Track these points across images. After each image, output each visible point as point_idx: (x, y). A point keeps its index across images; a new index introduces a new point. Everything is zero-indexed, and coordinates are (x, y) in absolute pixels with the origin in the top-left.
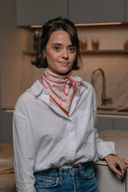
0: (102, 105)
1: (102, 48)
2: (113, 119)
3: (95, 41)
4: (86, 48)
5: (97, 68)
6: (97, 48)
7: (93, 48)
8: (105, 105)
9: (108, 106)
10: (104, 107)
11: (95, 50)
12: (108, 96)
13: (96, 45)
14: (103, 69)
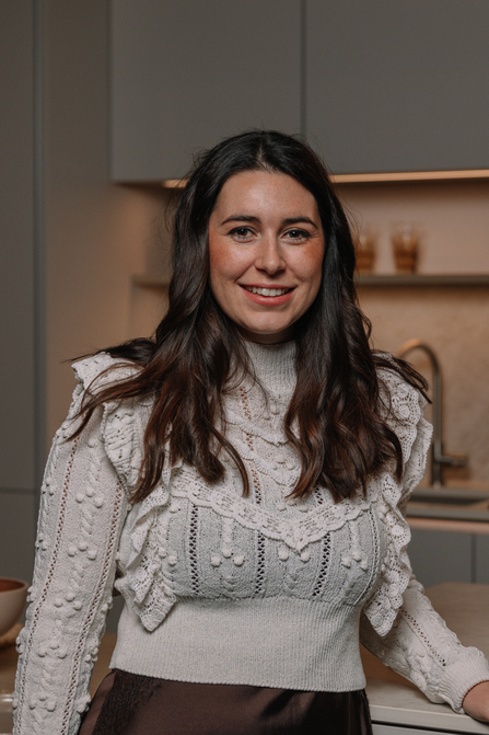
0: (432, 482)
1: (430, 266)
2: (474, 536)
3: (407, 239)
4: (370, 266)
5: (413, 342)
6: (413, 268)
7: (399, 266)
8: (443, 483)
9: (454, 487)
10: (437, 489)
11: (406, 276)
12: (454, 448)
13: (408, 256)
14: (436, 347)
